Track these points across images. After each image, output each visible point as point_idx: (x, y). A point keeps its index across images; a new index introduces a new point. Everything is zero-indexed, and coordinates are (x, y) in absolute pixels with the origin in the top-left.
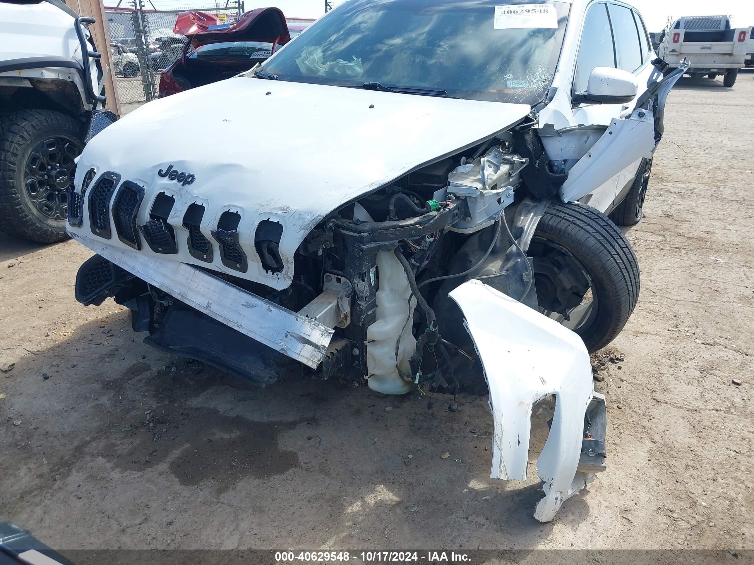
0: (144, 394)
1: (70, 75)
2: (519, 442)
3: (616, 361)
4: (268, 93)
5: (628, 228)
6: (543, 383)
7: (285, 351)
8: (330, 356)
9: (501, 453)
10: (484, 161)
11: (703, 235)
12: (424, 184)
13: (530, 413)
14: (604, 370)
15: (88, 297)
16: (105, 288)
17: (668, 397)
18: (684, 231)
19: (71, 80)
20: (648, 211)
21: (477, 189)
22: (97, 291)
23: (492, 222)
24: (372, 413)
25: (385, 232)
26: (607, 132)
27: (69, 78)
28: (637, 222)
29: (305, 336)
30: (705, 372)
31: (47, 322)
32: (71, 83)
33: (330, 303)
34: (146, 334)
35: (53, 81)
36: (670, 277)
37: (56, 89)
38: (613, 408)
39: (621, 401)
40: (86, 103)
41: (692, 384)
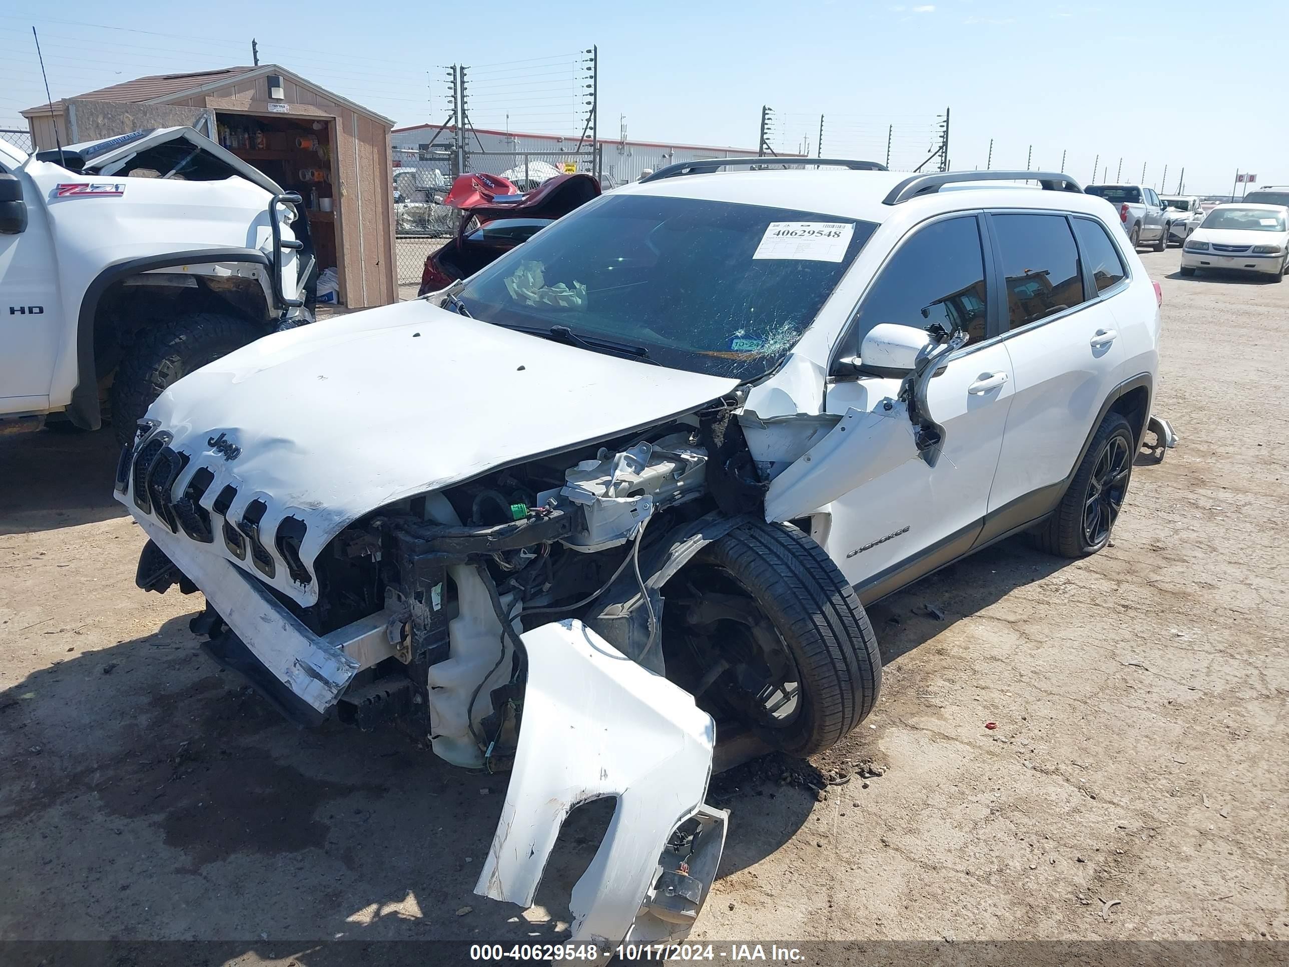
0: (194, 719)
1: (255, 271)
2: (532, 853)
3: (867, 775)
4: (417, 335)
5: (1067, 561)
6: (603, 778)
7: (291, 684)
8: (373, 700)
9: (498, 863)
10: (620, 457)
11: (1192, 588)
12: (545, 479)
13: (563, 816)
14: (840, 784)
15: (148, 580)
16: (165, 572)
17: (909, 841)
18: (1162, 578)
19: (255, 277)
20: (1125, 536)
21: (594, 494)
22: (157, 574)
23: (623, 541)
24: (460, 794)
25: (448, 540)
26: (839, 427)
27: (254, 274)
28: (1089, 554)
29: (315, 668)
30: (997, 814)
31: (136, 606)
32: (254, 282)
33: (375, 627)
34: (206, 638)
35: (229, 279)
36: (1071, 653)
37: (235, 289)
38: (809, 844)
39: (830, 836)
40: (273, 309)
41: (961, 828)
